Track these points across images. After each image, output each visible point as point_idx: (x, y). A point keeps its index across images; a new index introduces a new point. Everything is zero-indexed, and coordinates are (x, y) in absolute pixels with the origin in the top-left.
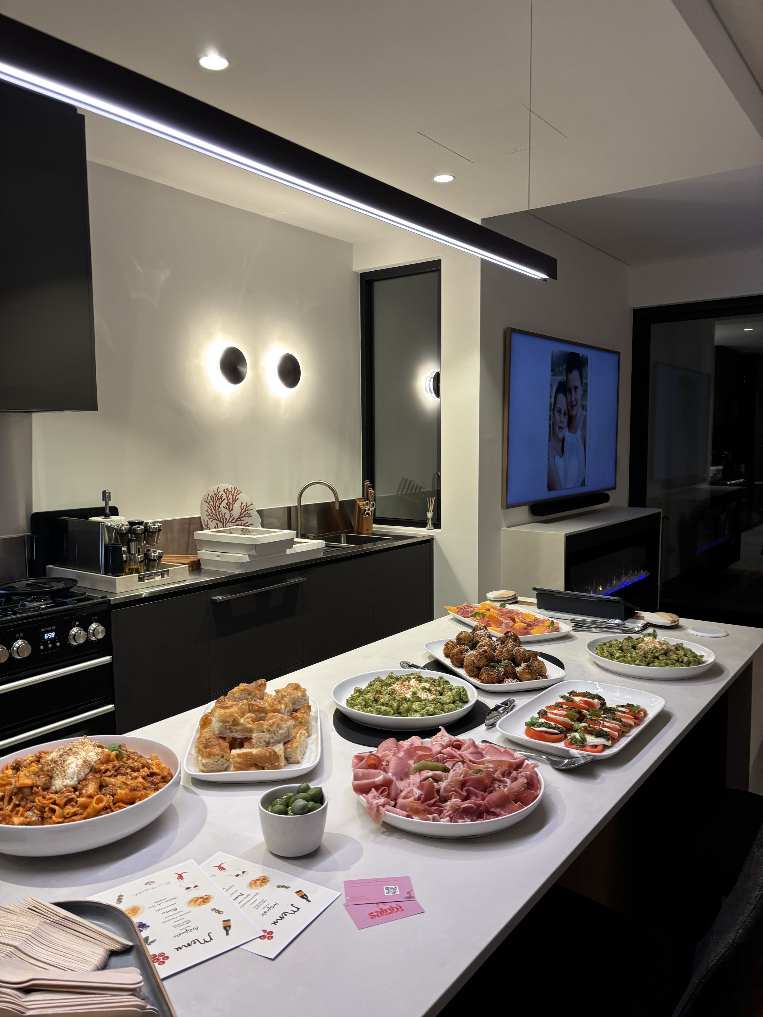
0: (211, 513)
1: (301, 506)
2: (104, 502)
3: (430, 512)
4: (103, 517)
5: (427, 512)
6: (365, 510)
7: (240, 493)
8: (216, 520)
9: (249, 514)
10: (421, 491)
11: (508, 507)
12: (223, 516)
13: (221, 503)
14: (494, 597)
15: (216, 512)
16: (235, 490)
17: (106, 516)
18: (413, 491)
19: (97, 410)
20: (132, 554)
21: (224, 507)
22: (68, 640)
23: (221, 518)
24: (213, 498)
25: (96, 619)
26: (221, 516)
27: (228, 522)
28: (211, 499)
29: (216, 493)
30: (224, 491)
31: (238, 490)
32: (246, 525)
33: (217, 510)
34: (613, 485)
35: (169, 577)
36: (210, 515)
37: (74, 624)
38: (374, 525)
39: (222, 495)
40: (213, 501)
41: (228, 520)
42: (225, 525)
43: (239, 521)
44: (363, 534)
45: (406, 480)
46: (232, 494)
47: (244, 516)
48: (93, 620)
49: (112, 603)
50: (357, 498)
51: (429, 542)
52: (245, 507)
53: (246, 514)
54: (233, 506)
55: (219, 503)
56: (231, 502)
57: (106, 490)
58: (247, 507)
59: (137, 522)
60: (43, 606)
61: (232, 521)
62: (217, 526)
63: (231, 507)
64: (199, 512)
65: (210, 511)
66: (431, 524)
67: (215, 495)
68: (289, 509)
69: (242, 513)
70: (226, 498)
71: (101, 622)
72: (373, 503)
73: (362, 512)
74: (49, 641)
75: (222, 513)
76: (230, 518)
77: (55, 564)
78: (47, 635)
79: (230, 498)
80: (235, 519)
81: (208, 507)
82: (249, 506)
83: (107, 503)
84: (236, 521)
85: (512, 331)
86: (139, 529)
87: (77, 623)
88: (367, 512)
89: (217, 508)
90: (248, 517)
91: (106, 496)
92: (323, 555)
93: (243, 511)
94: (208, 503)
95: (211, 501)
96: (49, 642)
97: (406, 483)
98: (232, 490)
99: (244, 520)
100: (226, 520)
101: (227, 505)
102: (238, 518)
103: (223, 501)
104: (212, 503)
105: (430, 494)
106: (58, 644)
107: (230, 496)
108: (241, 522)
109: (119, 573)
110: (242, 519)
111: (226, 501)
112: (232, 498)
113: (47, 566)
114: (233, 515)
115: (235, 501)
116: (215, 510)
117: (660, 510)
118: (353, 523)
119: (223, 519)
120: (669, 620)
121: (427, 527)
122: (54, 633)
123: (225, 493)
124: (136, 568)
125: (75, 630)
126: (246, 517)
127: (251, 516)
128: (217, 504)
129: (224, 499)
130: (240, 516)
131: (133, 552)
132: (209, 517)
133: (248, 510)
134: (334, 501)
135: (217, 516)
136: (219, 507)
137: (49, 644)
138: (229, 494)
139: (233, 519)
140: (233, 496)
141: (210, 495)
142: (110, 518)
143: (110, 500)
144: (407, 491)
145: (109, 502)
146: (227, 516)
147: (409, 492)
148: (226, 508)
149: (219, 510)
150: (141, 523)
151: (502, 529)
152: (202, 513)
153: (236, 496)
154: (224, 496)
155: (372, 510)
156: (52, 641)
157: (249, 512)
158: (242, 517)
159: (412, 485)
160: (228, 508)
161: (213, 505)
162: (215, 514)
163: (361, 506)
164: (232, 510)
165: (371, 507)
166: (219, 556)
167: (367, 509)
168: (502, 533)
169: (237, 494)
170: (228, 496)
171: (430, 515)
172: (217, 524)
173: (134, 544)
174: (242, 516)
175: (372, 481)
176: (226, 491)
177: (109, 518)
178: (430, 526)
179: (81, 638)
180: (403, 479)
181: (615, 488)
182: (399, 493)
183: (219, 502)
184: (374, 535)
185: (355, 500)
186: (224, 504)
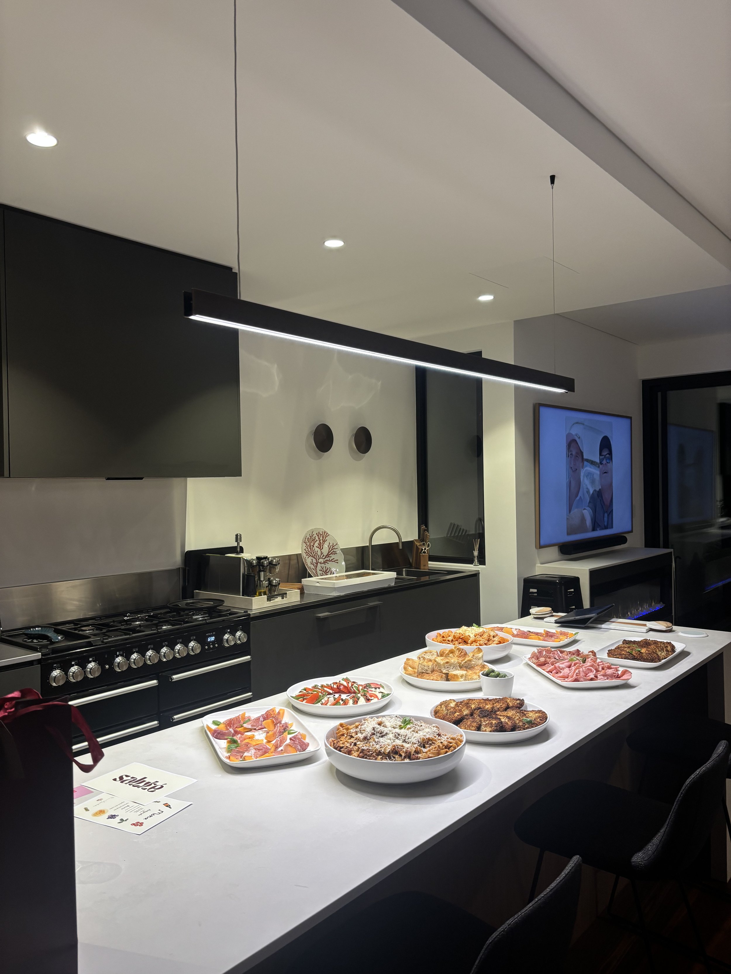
0: (307, 551)
1: (372, 545)
2: (237, 543)
3: (476, 551)
4: (235, 554)
5: (474, 551)
6: (422, 549)
7: (329, 535)
8: (311, 556)
9: (335, 552)
10: (467, 533)
11: (541, 547)
12: (316, 554)
13: (315, 543)
14: (536, 611)
15: (311, 551)
16: (325, 533)
17: (237, 553)
18: (460, 534)
19: (241, 476)
20: (262, 581)
21: (316, 547)
22: (223, 643)
23: (314, 555)
24: (309, 539)
25: (241, 628)
26: (315, 554)
27: (320, 558)
28: (308, 541)
29: (311, 535)
30: (317, 534)
31: (327, 533)
32: (332, 561)
33: (312, 549)
34: (630, 529)
35: (287, 599)
36: (307, 552)
37: (227, 631)
38: (429, 562)
39: (315, 537)
40: (309, 542)
41: (320, 556)
42: (317, 560)
43: (327, 557)
44: (420, 569)
45: (454, 525)
46: (322, 536)
47: (331, 554)
48: (239, 628)
49: (252, 616)
50: (414, 540)
51: (475, 576)
52: (332, 547)
53: (332, 552)
54: (323, 546)
55: (313, 544)
56: (322, 543)
57: (238, 534)
58: (333, 547)
59: (263, 557)
60: (200, 619)
61: (322, 557)
62: (312, 561)
63: (322, 546)
64: (301, 550)
65: (307, 550)
66: (477, 561)
67: (310, 537)
68: (363, 548)
69: (330, 551)
70: (318, 540)
71: (243, 630)
72: (429, 544)
73: (420, 550)
74: (211, 642)
75: (315, 551)
76: (321, 555)
77: (201, 590)
78: (210, 639)
79: (321, 540)
80: (325, 556)
81: (305, 546)
82: (335, 546)
83: (238, 544)
84: (325, 558)
85: (541, 405)
86: (265, 562)
87: (229, 631)
88: (424, 551)
89: (312, 547)
90: (334, 554)
91: (238, 538)
92: (395, 585)
93: (330, 549)
94: (305, 543)
95: (308, 542)
96: (211, 644)
97: (454, 527)
98: (323, 533)
99: (331, 557)
100: (318, 557)
101: (319, 545)
102: (327, 555)
103: (316, 542)
104: (308, 543)
105: (474, 536)
106: (216, 645)
107: (321, 538)
108: (329, 558)
109: (253, 594)
110: (330, 556)
111: (318, 542)
112: (323, 540)
113: (194, 591)
114: (323, 553)
115: (325, 542)
116: (311, 549)
117: (672, 550)
118: (411, 561)
119: (316, 556)
120: (665, 626)
121: (473, 564)
122: (214, 637)
123: (317, 535)
124: (264, 592)
125: (226, 636)
126: (333, 554)
127: (337, 554)
128: (312, 544)
129: (317, 540)
130: (328, 553)
131: (262, 580)
132: (306, 554)
133: (334, 549)
134: (398, 541)
135: (312, 553)
136: (313, 546)
137: (211, 645)
138: (320, 537)
139: (324, 556)
140: (323, 538)
141: (307, 537)
142: (241, 555)
143: (241, 541)
144: (454, 534)
145: (240, 543)
146: (319, 553)
147: (457, 535)
148: (318, 547)
149: (313, 549)
150: (266, 558)
151: (536, 565)
152: (302, 551)
153: (325, 538)
154: (317, 538)
155: (427, 549)
156: (213, 643)
157: (334, 550)
158: (330, 555)
159: (459, 529)
160: (319, 547)
161: (309, 545)
162: (310, 552)
163: (419, 546)
164: (322, 549)
165: (427, 547)
166: (319, 583)
167: (423, 548)
168: (536, 568)
169: (326, 537)
170: (320, 538)
171: (476, 553)
172: (312, 560)
173: (263, 573)
174: (330, 553)
175: (427, 526)
176: (318, 534)
177: (239, 555)
178: (477, 563)
179: (232, 641)
180: (451, 524)
181: (632, 531)
182: (449, 536)
183: (313, 542)
184: (429, 570)
185: (413, 541)
186: (316, 544)
